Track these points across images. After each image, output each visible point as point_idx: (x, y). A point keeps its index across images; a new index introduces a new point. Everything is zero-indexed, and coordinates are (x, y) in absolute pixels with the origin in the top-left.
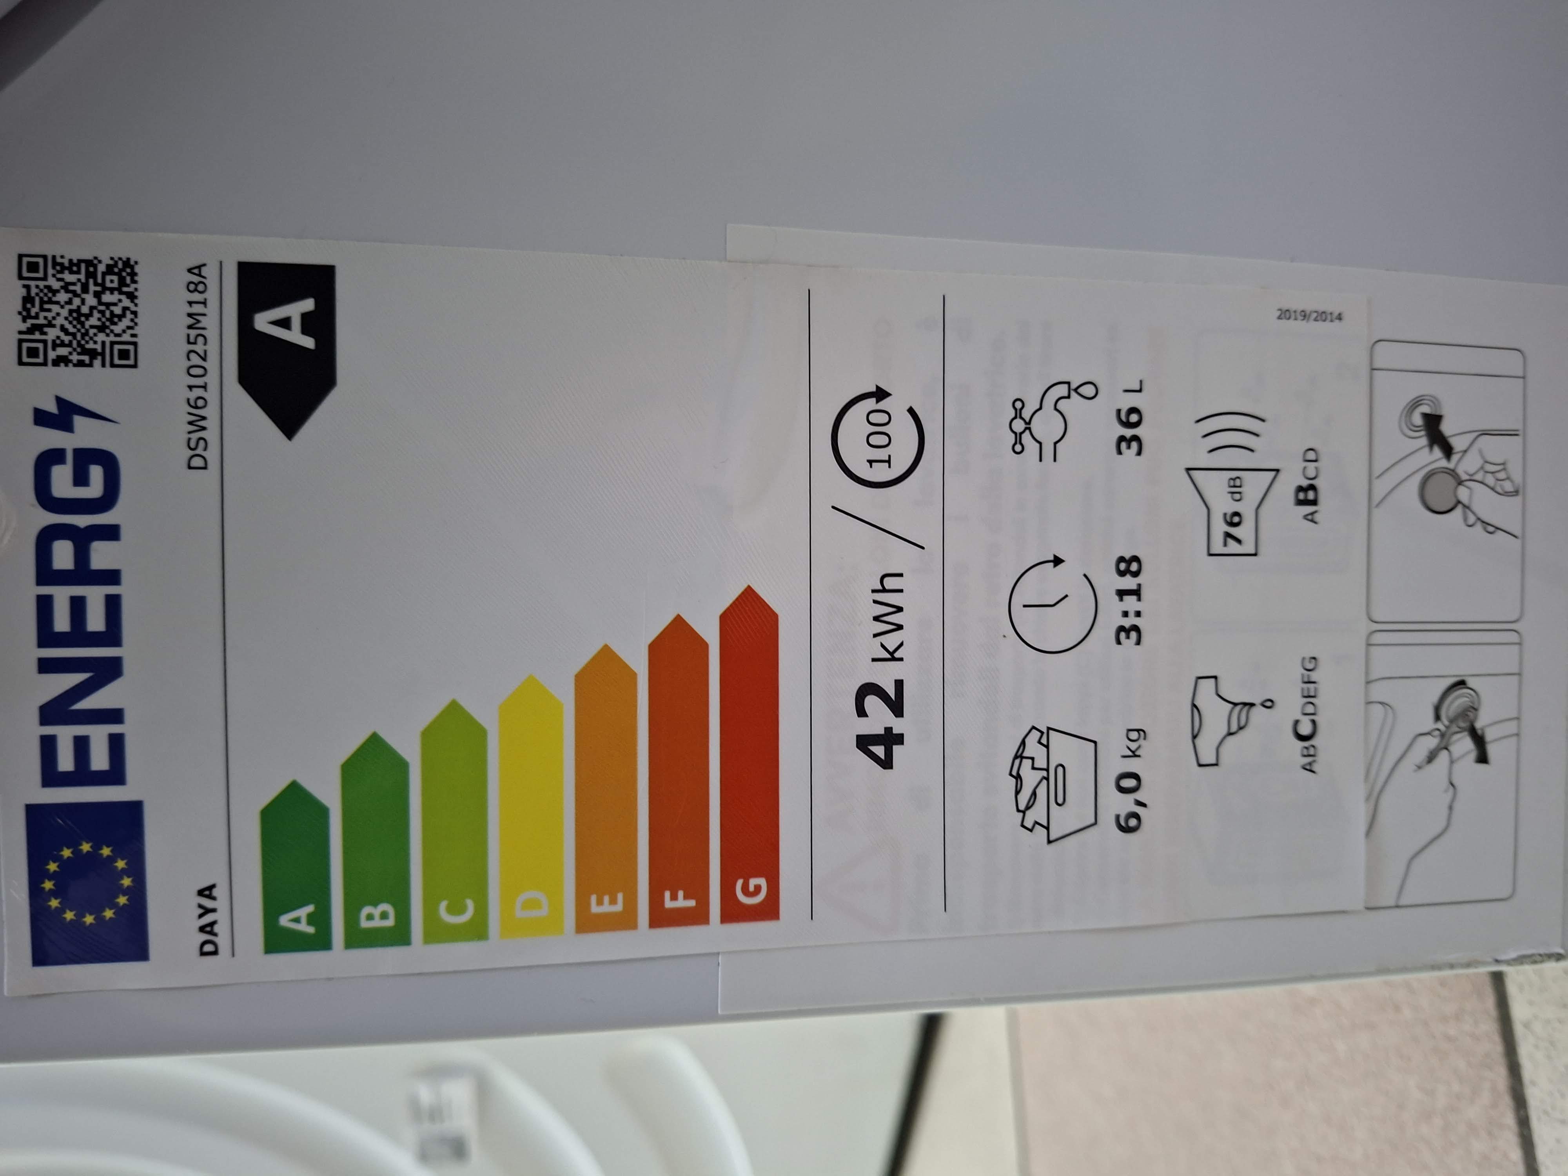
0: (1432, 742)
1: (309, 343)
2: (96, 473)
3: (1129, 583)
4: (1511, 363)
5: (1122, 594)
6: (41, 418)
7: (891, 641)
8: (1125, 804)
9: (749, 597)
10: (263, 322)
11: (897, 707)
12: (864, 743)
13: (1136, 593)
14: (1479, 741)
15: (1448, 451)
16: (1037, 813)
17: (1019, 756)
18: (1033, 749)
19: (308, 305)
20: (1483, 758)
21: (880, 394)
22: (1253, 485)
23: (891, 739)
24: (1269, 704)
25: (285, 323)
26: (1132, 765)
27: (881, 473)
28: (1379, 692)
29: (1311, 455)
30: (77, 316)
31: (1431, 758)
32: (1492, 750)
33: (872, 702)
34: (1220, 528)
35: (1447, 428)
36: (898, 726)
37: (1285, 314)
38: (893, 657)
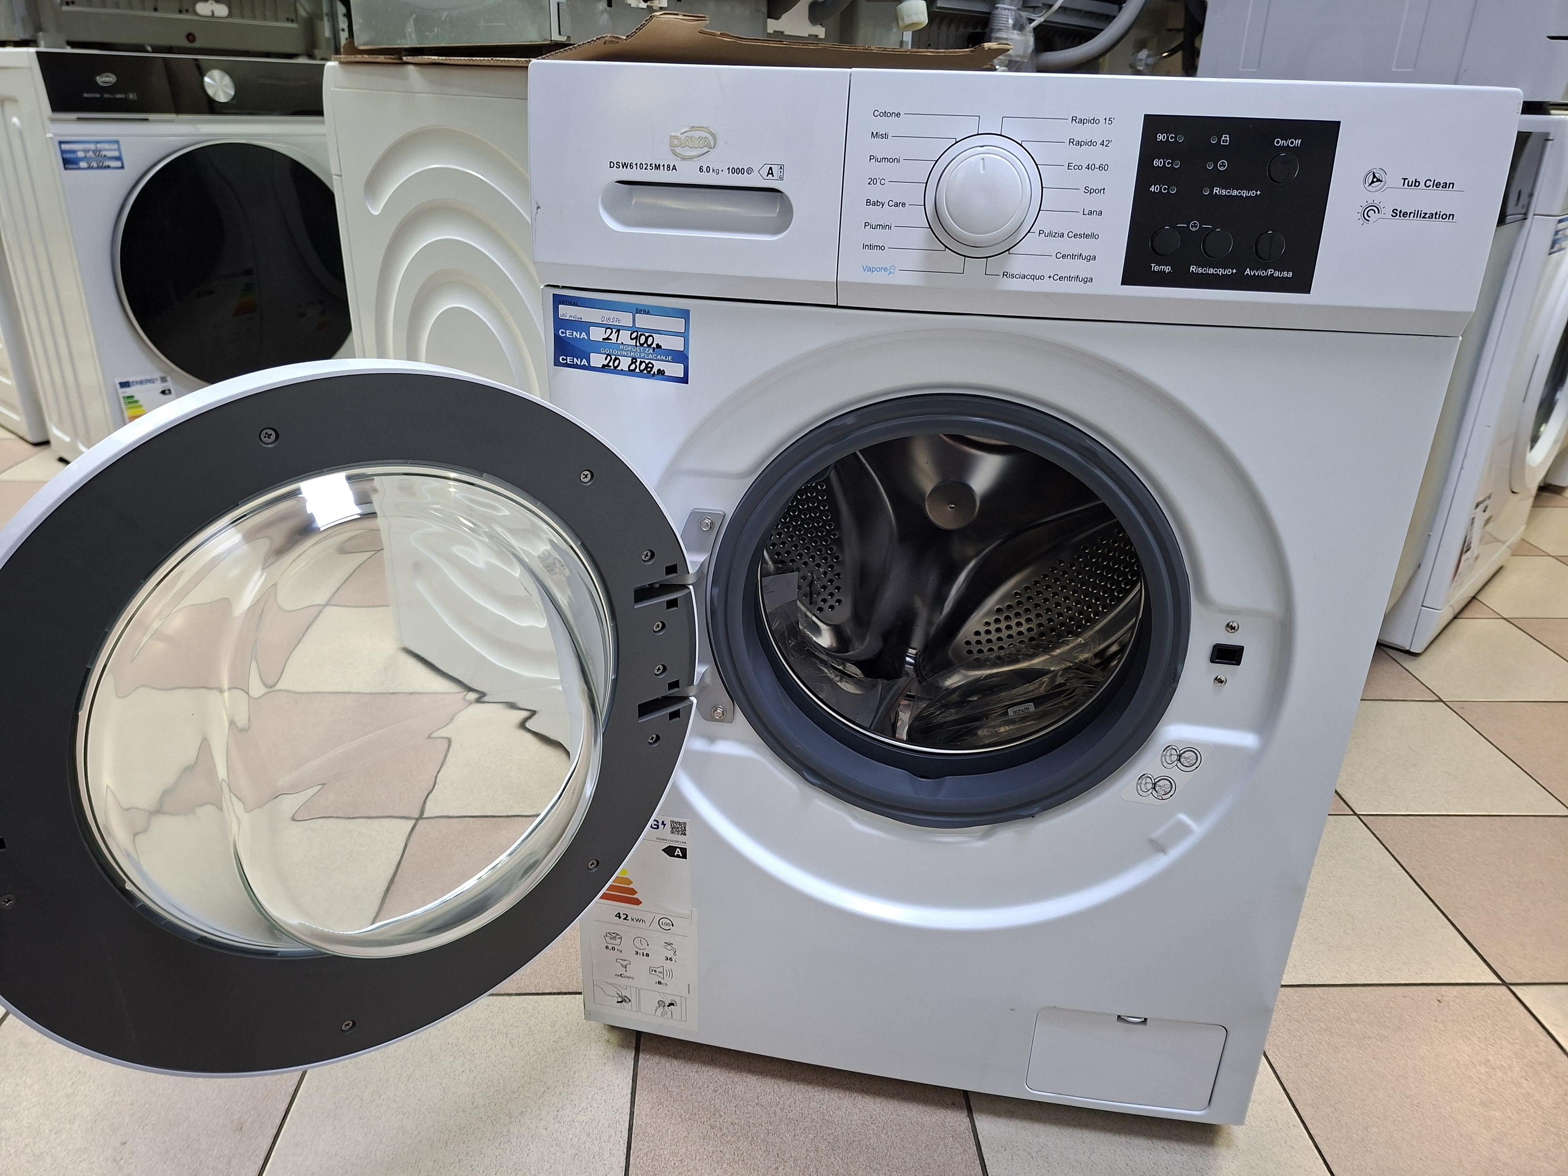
0: (620, 994)
1: (676, 854)
2: (656, 827)
3: (645, 954)
4: (684, 1019)
5: (643, 953)
6: (663, 822)
7: (635, 920)
8: (610, 947)
9: (641, 903)
10: (678, 849)
11: (625, 919)
12: (619, 914)
13: (643, 955)
14: (621, 1002)
15: (668, 1006)
16: (608, 935)
17: (617, 934)
18: (618, 936)
19: (681, 855)
20: (618, 1002)
21: (673, 925)
22: (661, 975)
23: (620, 917)
24: (626, 971)
25: (678, 852)
26: (616, 950)
27: (661, 924)
28: (628, 988)
29: (666, 985)
30: (678, 828)
31: (618, 994)
32: (619, 1004)
33: (625, 916)
34: (654, 969)
35: (672, 1006)
36: (622, 919)
37: (689, 985)
38: (632, 920)
